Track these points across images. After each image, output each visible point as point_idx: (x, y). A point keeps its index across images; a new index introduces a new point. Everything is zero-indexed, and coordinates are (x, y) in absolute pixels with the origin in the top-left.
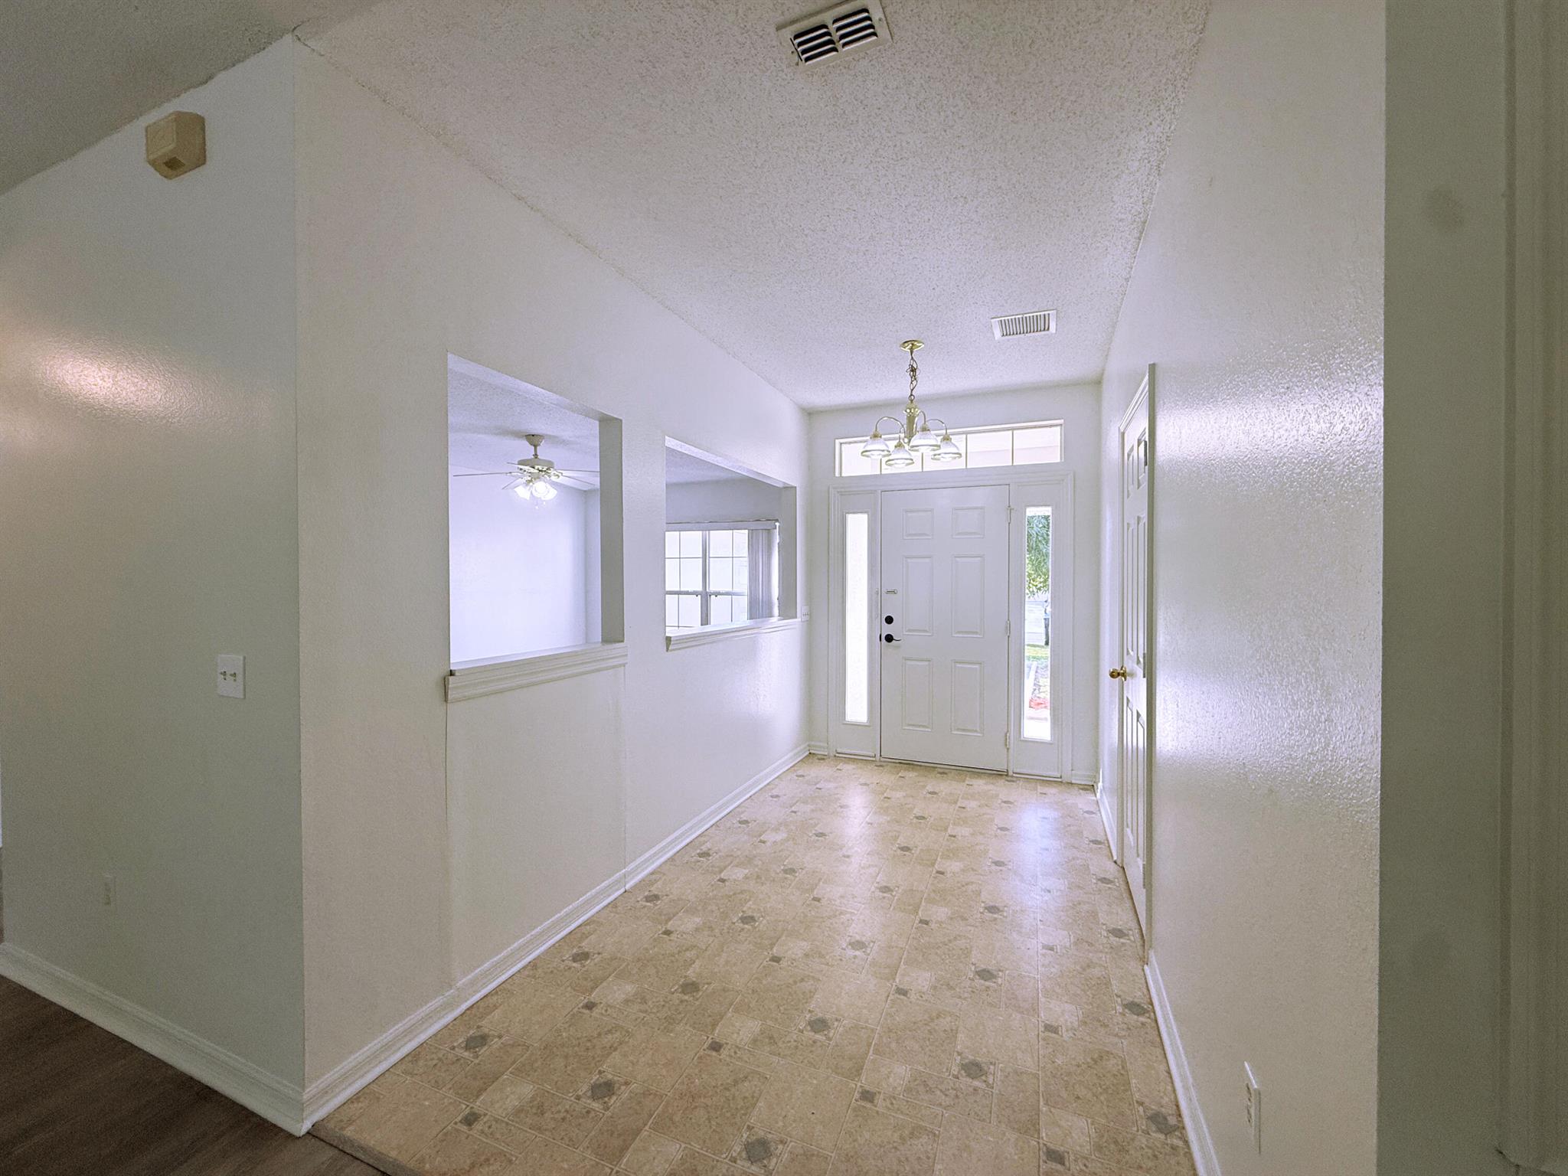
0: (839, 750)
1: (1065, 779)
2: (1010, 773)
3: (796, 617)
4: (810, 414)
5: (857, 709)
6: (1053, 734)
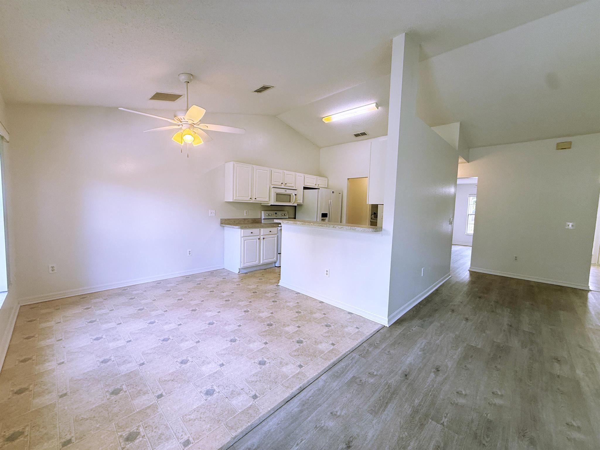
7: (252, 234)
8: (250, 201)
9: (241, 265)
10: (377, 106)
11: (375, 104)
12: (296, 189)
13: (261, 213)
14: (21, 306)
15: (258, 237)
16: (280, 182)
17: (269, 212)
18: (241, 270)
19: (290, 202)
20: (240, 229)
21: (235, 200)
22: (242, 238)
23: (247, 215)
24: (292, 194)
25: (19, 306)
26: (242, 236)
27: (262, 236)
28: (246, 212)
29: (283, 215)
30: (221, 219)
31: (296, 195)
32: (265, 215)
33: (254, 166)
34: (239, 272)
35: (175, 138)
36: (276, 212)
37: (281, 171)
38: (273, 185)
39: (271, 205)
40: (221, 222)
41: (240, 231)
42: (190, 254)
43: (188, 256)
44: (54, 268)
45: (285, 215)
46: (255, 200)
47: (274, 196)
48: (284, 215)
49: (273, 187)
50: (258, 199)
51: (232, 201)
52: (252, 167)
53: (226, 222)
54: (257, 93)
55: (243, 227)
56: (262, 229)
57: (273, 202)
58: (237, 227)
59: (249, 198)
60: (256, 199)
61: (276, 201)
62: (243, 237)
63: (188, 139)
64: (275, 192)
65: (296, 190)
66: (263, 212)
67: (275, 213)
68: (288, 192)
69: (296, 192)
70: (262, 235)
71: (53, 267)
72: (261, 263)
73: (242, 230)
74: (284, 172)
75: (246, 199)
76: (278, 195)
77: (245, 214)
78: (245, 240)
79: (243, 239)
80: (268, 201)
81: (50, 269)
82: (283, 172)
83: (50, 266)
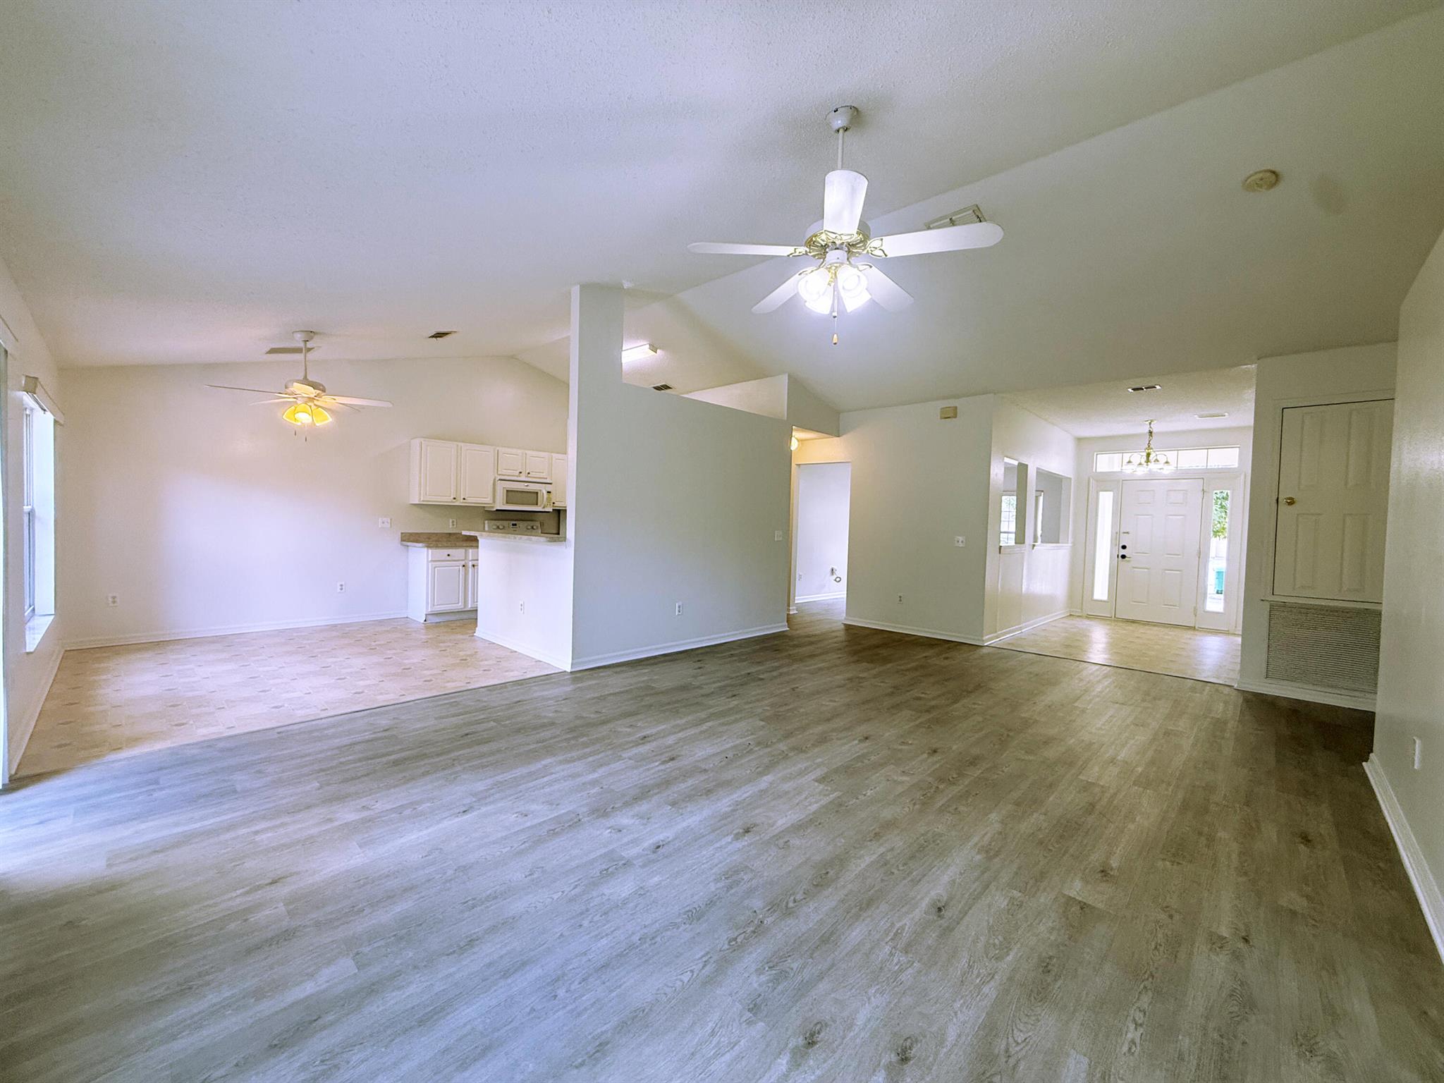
0: (1089, 613)
1: (1231, 632)
2: (1196, 628)
3: (1067, 543)
4: (1079, 440)
5: (1101, 591)
6: (1224, 609)
7: (448, 558)
8: (454, 502)
9: (427, 608)
10: (654, 348)
11: (648, 346)
12: (550, 482)
13: (484, 524)
14: (66, 651)
15: (463, 563)
16: (516, 470)
17: (496, 522)
18: (429, 617)
19: (537, 504)
20: (426, 549)
21: (423, 501)
22: (430, 564)
23: (455, 526)
24: (541, 490)
25: (63, 650)
26: (430, 559)
27: (470, 563)
28: (453, 522)
29: (529, 527)
30: (402, 533)
31: (549, 492)
32: (489, 526)
33: (460, 444)
34: (425, 621)
35: (287, 416)
36: (514, 522)
37: (519, 452)
38: (500, 475)
39: (497, 510)
40: (401, 538)
41: (426, 553)
42: (341, 589)
43: (339, 593)
44: (116, 599)
45: (535, 527)
46: (464, 501)
47: (502, 497)
48: (532, 528)
49: (500, 480)
50: (469, 500)
51: (418, 503)
52: (457, 446)
53: (410, 538)
54: (434, 339)
55: (431, 545)
56: (470, 550)
57: (500, 505)
58: (420, 545)
59: (452, 497)
60: (464, 499)
61: (505, 502)
62: (432, 561)
63: (304, 418)
64: (504, 488)
65: (551, 484)
66: (486, 522)
67: (513, 525)
68: (533, 487)
69: (549, 488)
70: (470, 559)
71: (114, 597)
72: (470, 606)
73: (430, 551)
74: (526, 454)
75: (446, 499)
76: (510, 494)
77: (451, 527)
78: (435, 568)
79: (432, 565)
80: (491, 502)
81: (110, 600)
82: (523, 454)
83: (110, 595)
